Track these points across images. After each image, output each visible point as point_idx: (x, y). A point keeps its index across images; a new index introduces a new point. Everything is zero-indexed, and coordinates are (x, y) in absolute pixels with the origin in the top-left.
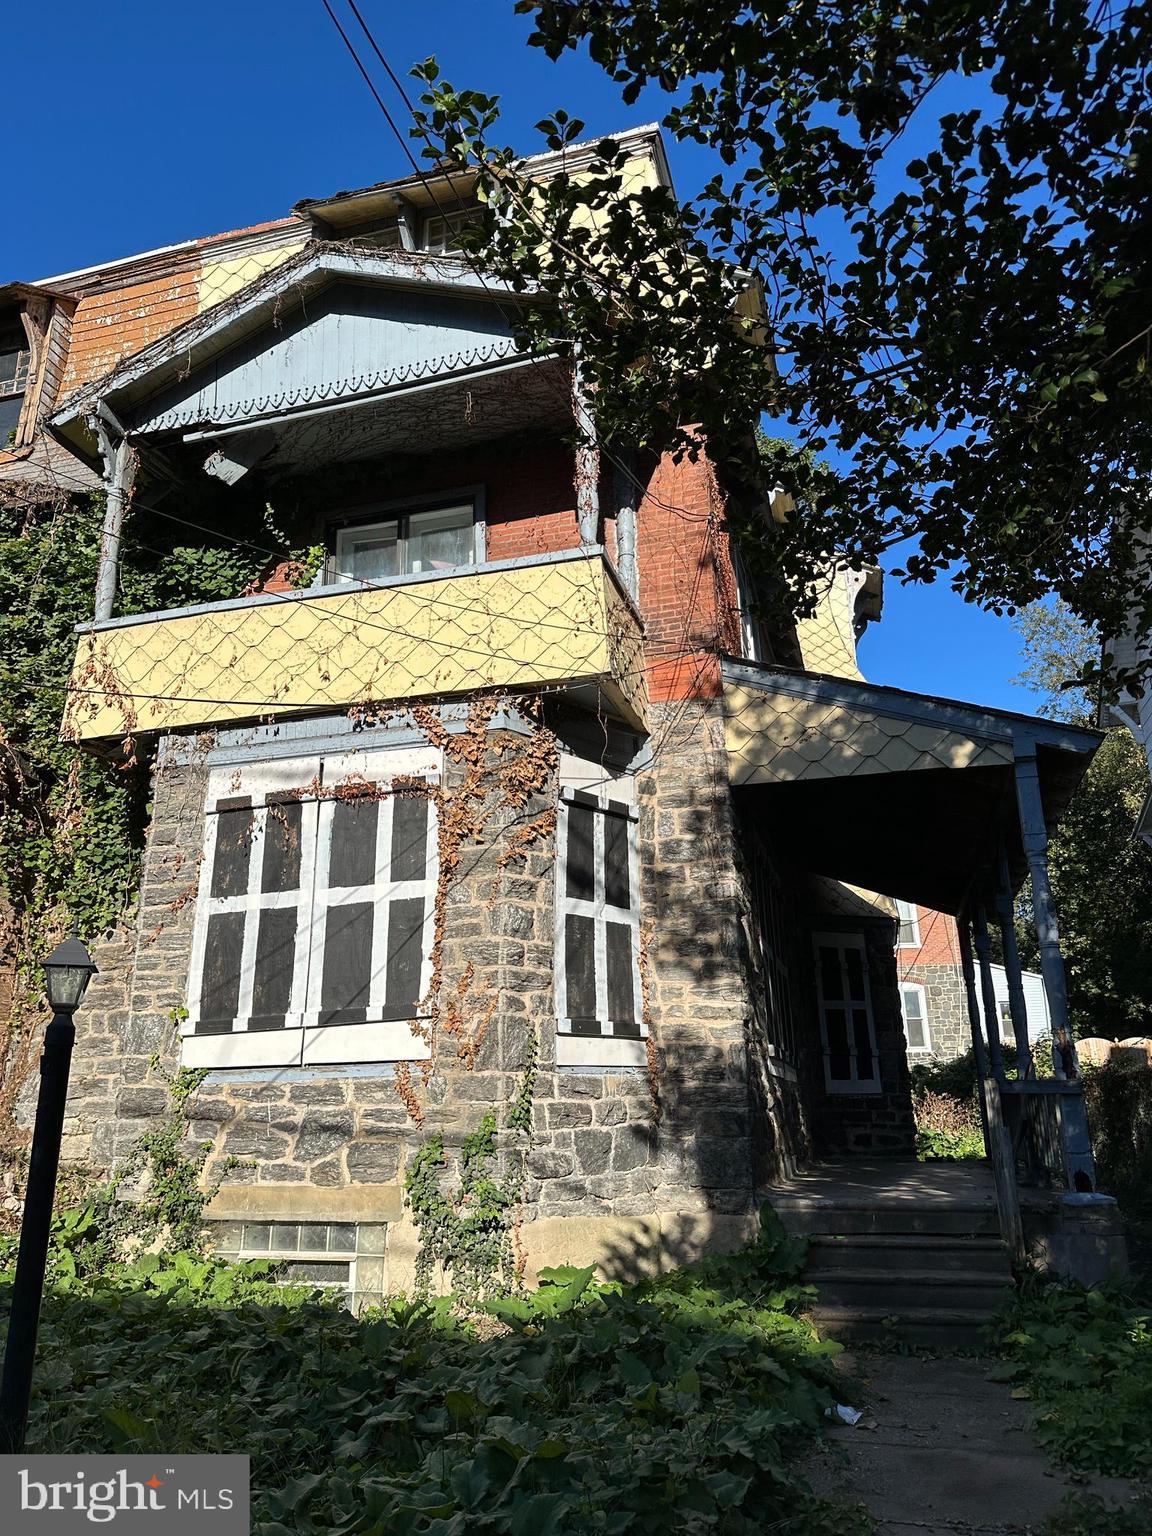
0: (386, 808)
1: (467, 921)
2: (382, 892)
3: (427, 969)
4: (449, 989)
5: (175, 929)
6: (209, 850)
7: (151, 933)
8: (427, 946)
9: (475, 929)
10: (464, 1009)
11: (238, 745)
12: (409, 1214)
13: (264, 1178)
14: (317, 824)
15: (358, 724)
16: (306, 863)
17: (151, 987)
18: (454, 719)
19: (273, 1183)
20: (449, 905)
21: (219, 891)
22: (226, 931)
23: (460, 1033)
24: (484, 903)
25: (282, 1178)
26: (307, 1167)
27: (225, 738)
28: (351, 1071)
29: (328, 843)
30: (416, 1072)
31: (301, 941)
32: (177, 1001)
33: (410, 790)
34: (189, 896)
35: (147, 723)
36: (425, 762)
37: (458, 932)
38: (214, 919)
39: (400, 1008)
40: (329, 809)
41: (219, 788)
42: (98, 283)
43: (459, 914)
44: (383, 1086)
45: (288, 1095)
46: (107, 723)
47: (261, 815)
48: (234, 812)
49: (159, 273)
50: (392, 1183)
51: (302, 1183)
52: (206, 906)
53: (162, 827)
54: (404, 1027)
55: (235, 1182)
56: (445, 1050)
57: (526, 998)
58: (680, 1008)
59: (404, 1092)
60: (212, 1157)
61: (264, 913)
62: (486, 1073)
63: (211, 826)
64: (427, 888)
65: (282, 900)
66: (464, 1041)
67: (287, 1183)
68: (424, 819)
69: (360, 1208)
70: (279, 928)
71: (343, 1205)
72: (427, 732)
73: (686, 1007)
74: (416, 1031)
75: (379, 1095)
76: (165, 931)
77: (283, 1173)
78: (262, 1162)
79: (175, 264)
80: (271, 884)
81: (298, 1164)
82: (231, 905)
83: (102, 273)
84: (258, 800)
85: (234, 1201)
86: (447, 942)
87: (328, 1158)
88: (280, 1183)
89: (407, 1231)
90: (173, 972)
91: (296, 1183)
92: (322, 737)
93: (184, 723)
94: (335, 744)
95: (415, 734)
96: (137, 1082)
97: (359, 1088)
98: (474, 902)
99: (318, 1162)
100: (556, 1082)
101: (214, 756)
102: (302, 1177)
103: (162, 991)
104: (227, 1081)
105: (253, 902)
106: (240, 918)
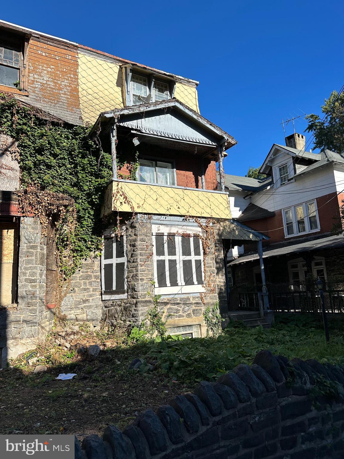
0: (192, 239)
1: (209, 265)
2: (193, 258)
3: (203, 274)
4: (207, 278)
5: (149, 263)
6: (154, 243)
7: (142, 263)
8: (203, 270)
9: (211, 267)
10: (210, 282)
11: (157, 220)
12: (204, 322)
13: (176, 318)
14: (178, 240)
15: (183, 220)
16: (177, 250)
17: (144, 276)
18: (203, 222)
19: (178, 319)
20: (205, 262)
21: (158, 254)
22: (161, 264)
23: (210, 287)
24: (212, 262)
25: (180, 317)
27: (155, 217)
28: (191, 295)
29: (181, 246)
30: (203, 294)
31: (178, 266)
32: (151, 280)
33: (196, 237)
34: (151, 255)
35: (137, 210)
36: (199, 231)
37: (208, 267)
38: (158, 261)
39: (200, 282)
40: (180, 238)
41: (155, 229)
42: (38, 38)
43: (208, 264)
44: (198, 298)
45: (179, 300)
46: (126, 208)
47: (165, 238)
48: (160, 236)
49: (62, 46)
50: (201, 316)
51: (184, 318)
52: (155, 258)
53: (141, 237)
54: (201, 286)
55: (170, 319)
56: (208, 290)
59: (202, 298)
60: (164, 314)
61: (169, 260)
62: (215, 295)
63: (154, 238)
64: (201, 257)
65: (172, 258)
66: (211, 288)
67: (181, 318)
68: (199, 243)
69: (196, 322)
70: (173, 263)
71: (192, 322)
72: (198, 224)
74: (203, 286)
75: (197, 299)
76: (146, 263)
78: (175, 314)
79: (68, 47)
80: (170, 254)
81: (183, 314)
82: (161, 258)
83: (41, 36)
84: (166, 234)
86: (207, 269)
87: (189, 312)
88: (180, 318)
89: (204, 325)
90: (150, 273)
92: (177, 221)
93: (146, 212)
94: (179, 223)
95: (196, 224)
96: (144, 298)
97: (193, 298)
98: (210, 261)
99: (186, 313)
101: (152, 221)
103: (147, 277)
104: (166, 297)
105: (167, 258)
106: (164, 261)
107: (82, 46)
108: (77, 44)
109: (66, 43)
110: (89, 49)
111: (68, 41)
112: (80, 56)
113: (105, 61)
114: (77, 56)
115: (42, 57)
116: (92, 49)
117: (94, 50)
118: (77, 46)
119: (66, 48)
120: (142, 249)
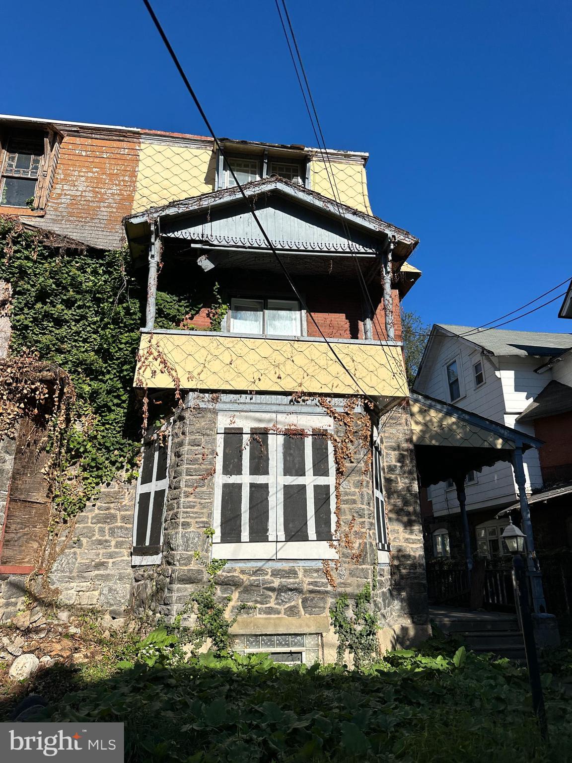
0: (308, 442)
1: (350, 497)
2: (310, 480)
3: (334, 518)
4: (345, 528)
5: (203, 489)
6: (220, 450)
7: (190, 490)
8: (333, 507)
9: (354, 502)
10: (352, 537)
11: (231, 402)
12: (332, 629)
13: (260, 614)
14: (276, 444)
15: (291, 401)
16: (272, 463)
17: (192, 517)
18: (339, 405)
19: (265, 616)
20: (341, 489)
21: (227, 471)
22: (231, 494)
23: (352, 548)
24: (357, 490)
25: (270, 613)
26: (282, 608)
27: (224, 397)
28: (301, 564)
29: (282, 455)
30: (332, 565)
31: (272, 500)
32: (207, 525)
33: (320, 436)
34: (211, 473)
35: (185, 384)
36: (326, 423)
37: (346, 502)
38: (226, 486)
39: (324, 535)
40: (281, 439)
41: (223, 422)
42: (77, 131)
43: (346, 494)
44: (317, 571)
45: (270, 574)
46: (163, 382)
47: (246, 438)
48: (233, 435)
49: (114, 138)
50: (324, 615)
51: (280, 616)
52: (220, 479)
53: (193, 437)
54: (325, 544)
55: (245, 616)
56: (344, 555)
57: (371, 533)
58: (398, 538)
59: (327, 573)
60: (231, 604)
61: (252, 485)
62: (364, 566)
63: (220, 440)
64: (330, 480)
65: (260, 479)
66: (354, 551)
67: (272, 616)
68: (327, 449)
69: (309, 627)
70: (260, 493)
71: (301, 626)
72: (326, 410)
73: (401, 538)
74: (331, 546)
75: (315, 575)
76: (198, 490)
77: (270, 611)
78: (259, 606)
79: (124, 136)
80: (254, 471)
81: (277, 606)
82: (234, 479)
83: (81, 127)
84: (247, 430)
85: (246, 624)
86: (343, 506)
87: (292, 604)
88: (268, 616)
89: (332, 637)
90: (205, 510)
91: (276, 616)
92: (277, 404)
93: (206, 387)
94: (282, 408)
95: (320, 409)
96: (186, 566)
97: (305, 571)
98: (353, 489)
99: (287, 606)
100: (378, 570)
101: (218, 406)
102: (279, 613)
103: (198, 520)
104: (238, 566)
105: (245, 479)
106: (239, 486)
107: (147, 131)
108: (139, 130)
109: (120, 131)
110: (159, 133)
111: (124, 128)
112: (143, 146)
113: (187, 147)
114: (137, 148)
115: (81, 159)
116: (163, 133)
117: (167, 134)
118: (138, 133)
119: (121, 138)
120: (192, 462)
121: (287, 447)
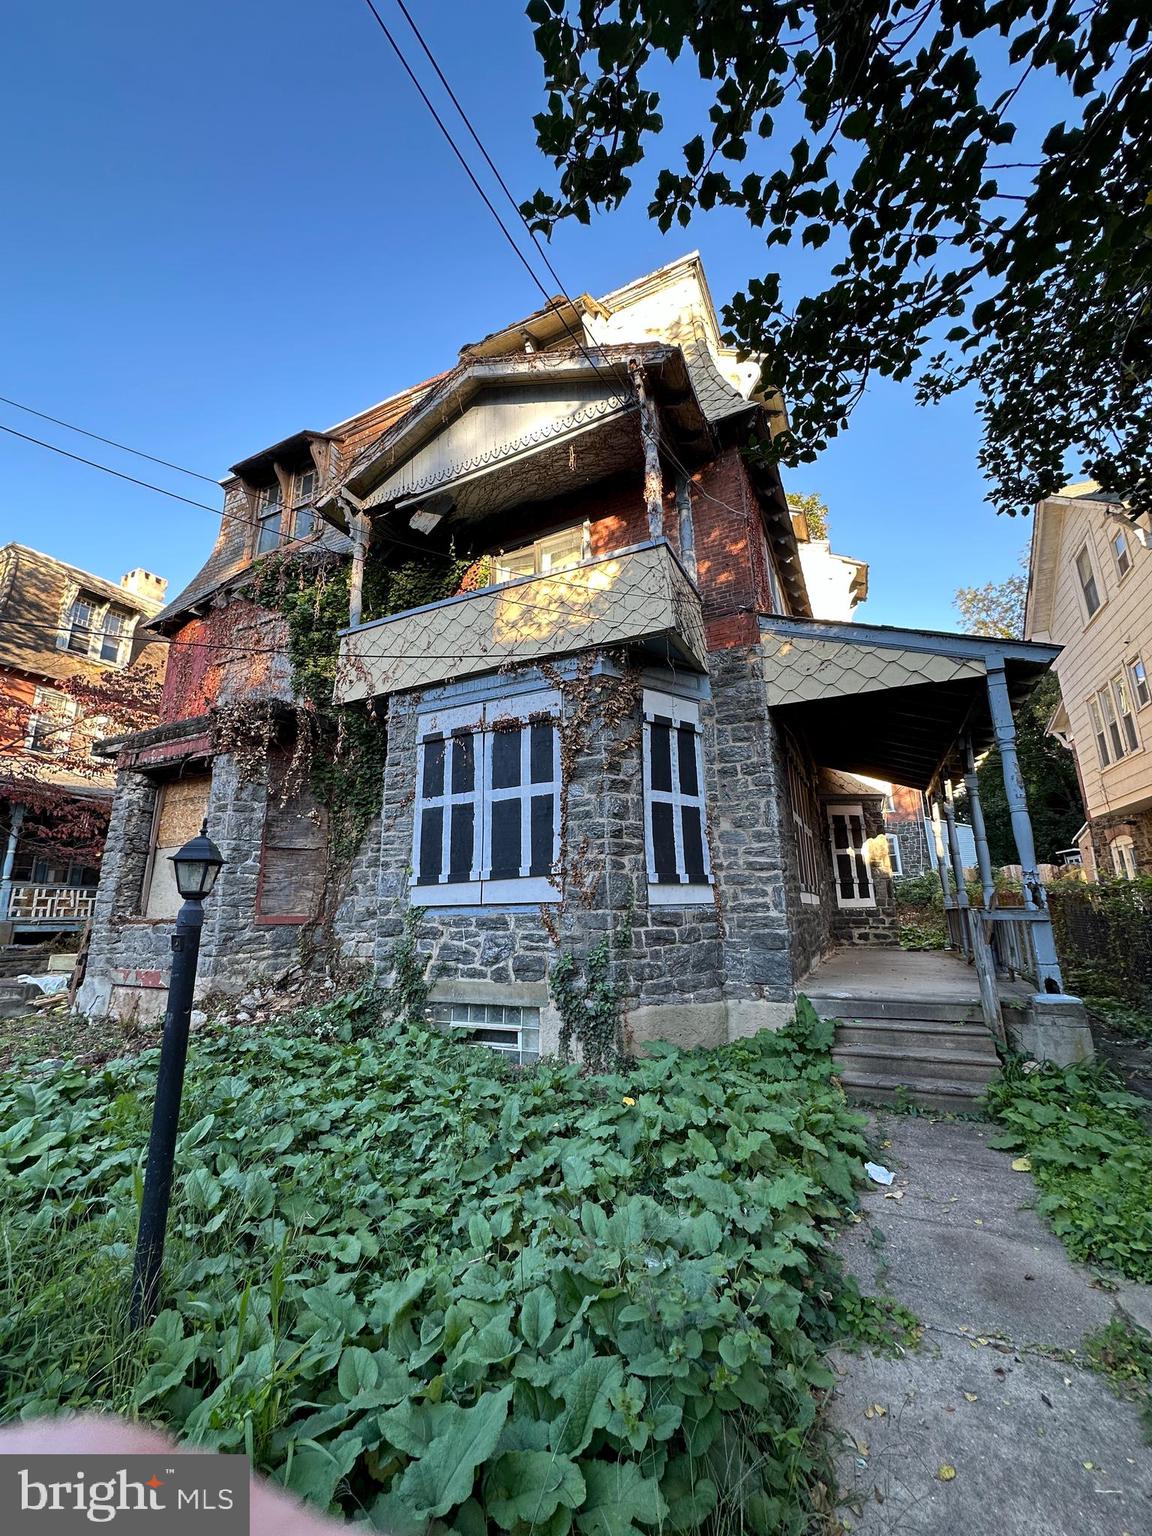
0: (526, 735)
1: (582, 808)
2: (526, 791)
3: (557, 842)
4: (573, 855)
5: (403, 819)
6: (420, 768)
7: (390, 822)
8: (557, 827)
9: (588, 815)
10: (583, 868)
11: (433, 699)
12: (553, 1004)
13: (462, 976)
14: (483, 748)
16: (478, 774)
17: (391, 856)
18: (568, 671)
19: (468, 980)
20: (570, 798)
21: (427, 794)
22: (432, 819)
23: (582, 884)
24: (593, 796)
25: (473, 977)
26: (489, 970)
27: (427, 696)
28: (513, 909)
29: (491, 760)
30: (554, 910)
31: (477, 822)
32: (406, 864)
33: (542, 724)
34: (410, 797)
35: (381, 689)
36: (549, 702)
37: (577, 817)
38: (425, 812)
39: (540, 868)
40: (490, 737)
41: (425, 727)
42: (356, 428)
43: (576, 804)
44: (533, 919)
45: (474, 924)
46: (360, 691)
47: (448, 745)
48: (434, 742)
50: (542, 982)
51: (486, 980)
52: (420, 804)
54: (544, 880)
55: (446, 979)
56: (572, 896)
57: (625, 860)
58: (736, 864)
59: (546, 923)
60: (432, 962)
61: (455, 808)
62: (600, 912)
63: (421, 751)
64: (554, 787)
65: (464, 798)
66: (584, 890)
67: (477, 980)
68: (551, 741)
69: (522, 998)
70: (463, 814)
71: (511, 996)
72: (552, 681)
73: (741, 862)
74: (552, 883)
75: (531, 925)
76: (398, 820)
77: (473, 974)
78: (460, 966)
80: (457, 788)
81: (483, 968)
82: (434, 802)
83: (356, 420)
84: (449, 733)
85: (447, 991)
86: (571, 823)
87: (501, 965)
88: (473, 980)
89: (553, 1015)
90: (404, 846)
91: (482, 980)
92: (487, 689)
94: (492, 694)
95: (543, 683)
96: (387, 915)
97: (517, 920)
98: (587, 796)
99: (495, 967)
100: (649, 916)
101: (421, 708)
102: (485, 976)
103: (398, 858)
104: (435, 914)
105: (448, 800)
106: (440, 810)
120: (392, 787)
121: (496, 748)
